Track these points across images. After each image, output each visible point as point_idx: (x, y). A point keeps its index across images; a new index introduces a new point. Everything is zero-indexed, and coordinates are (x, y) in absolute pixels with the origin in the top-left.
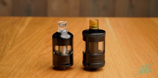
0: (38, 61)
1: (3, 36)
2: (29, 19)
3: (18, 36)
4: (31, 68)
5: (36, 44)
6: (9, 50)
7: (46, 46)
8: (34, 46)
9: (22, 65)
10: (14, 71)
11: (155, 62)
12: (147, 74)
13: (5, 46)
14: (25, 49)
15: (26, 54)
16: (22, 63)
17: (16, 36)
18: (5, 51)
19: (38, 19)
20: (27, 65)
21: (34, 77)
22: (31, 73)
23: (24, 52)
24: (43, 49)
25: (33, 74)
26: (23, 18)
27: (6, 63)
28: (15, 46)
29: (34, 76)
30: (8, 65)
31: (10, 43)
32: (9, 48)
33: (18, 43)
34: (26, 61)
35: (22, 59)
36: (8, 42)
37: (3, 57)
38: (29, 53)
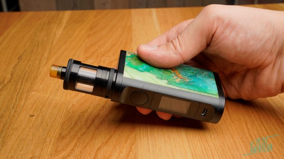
1: (38, 42)
2: (67, 14)
3: (55, 42)
6: (45, 66)
7: (86, 58)
10: (50, 99)
13: (41, 60)
16: (59, 86)
17: (52, 43)
18: (40, 68)
19: (78, 13)
21: (71, 108)
22: (68, 101)
26: (61, 12)
27: (41, 87)
28: (51, 58)
29: (70, 106)
30: (43, 90)
31: (46, 55)
32: (44, 63)
33: (55, 54)
36: (43, 54)
37: (37, 77)
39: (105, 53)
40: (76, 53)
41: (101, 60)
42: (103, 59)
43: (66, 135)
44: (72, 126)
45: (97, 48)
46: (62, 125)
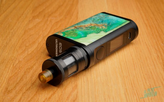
0: (23, 39)
4: (15, 49)
5: (22, 15)
7: (33, 17)
8: (20, 17)
9: (6, 45)
11: (143, 41)
12: (133, 59)
14: (11, 21)
15: (11, 30)
20: (11, 46)
21: (17, 64)
22: (15, 57)
23: (9, 26)
24: (30, 21)
25: (16, 59)
29: (17, 62)
33: (4, 12)
34: (10, 40)
35: (6, 37)
38: (15, 28)
39: (52, 13)
40: (24, 12)
41: (48, 19)
42: (49, 19)
43: (12, 90)
44: (18, 81)
45: (44, 8)
46: (9, 80)
